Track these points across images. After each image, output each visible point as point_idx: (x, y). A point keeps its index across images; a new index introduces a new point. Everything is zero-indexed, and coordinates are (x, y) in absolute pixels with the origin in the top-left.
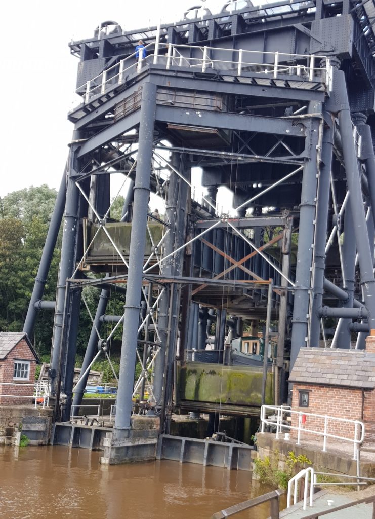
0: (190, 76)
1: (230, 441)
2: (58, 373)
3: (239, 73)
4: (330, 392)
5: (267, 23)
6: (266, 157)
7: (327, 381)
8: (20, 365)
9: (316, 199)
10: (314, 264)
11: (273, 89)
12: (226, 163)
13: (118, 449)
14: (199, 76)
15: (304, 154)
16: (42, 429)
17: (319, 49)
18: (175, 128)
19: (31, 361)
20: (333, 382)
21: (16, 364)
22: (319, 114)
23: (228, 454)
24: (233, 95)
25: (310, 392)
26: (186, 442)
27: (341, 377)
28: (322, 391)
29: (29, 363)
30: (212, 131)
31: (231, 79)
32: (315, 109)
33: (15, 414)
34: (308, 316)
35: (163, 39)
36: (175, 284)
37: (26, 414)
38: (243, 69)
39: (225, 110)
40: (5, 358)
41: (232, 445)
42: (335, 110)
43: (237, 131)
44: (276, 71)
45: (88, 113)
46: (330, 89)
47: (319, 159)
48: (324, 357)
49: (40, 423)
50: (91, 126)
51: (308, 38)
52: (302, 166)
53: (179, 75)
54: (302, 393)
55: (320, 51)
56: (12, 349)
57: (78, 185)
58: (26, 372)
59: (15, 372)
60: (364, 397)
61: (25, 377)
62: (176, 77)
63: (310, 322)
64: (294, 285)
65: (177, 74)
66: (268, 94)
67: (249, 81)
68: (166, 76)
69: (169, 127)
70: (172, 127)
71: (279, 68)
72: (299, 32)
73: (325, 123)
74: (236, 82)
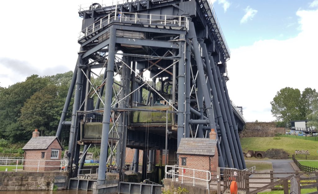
0: (130, 25)
1: (151, 183)
2: (72, 154)
3: (150, 23)
4: (195, 158)
5: (161, 4)
6: (163, 57)
7: (194, 153)
8: (54, 151)
9: (184, 74)
10: (185, 101)
11: (165, 30)
12: (146, 59)
13: (99, 190)
14: (134, 25)
15: (178, 56)
16: (64, 182)
17: (183, 14)
18: (124, 46)
19: (59, 149)
20: (196, 153)
21: (52, 151)
22: (184, 39)
23: (151, 189)
24: (148, 33)
25: (186, 158)
26: (131, 184)
27: (199, 151)
28: (191, 158)
29: (58, 150)
30: (140, 47)
31: (147, 26)
32: (182, 37)
33: (51, 175)
34: (184, 124)
35: (118, 10)
36: (125, 111)
37: (56, 175)
38: (152, 22)
39: (145, 38)
40: (47, 149)
41: (152, 185)
42: (191, 38)
43: (151, 47)
44: (165, 23)
45: (87, 40)
46: (188, 29)
47: (185, 58)
48: (192, 142)
49: (63, 179)
50: (88, 45)
51: (178, 9)
52: (178, 61)
53: (125, 24)
54: (183, 159)
55: (183, 15)
56: (50, 144)
57: (82, 70)
58: (57, 155)
59: (52, 155)
60: (210, 160)
61: (57, 157)
62: (124, 25)
63: (185, 126)
64: (177, 111)
65: (124, 24)
66: (163, 32)
67: (155, 27)
68: (120, 25)
69: (121, 45)
70: (123, 46)
71: (167, 21)
72: (174, 7)
73: (187, 43)
74: (149, 27)
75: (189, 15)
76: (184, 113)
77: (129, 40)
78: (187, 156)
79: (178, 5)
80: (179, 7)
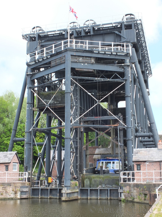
3: (100, 50)
5: (103, 30)
7: (147, 160)
9: (131, 94)
10: (132, 118)
11: (112, 55)
14: (86, 51)
15: (125, 78)
18: (78, 70)
22: (129, 64)
25: (141, 165)
30: (91, 71)
31: (97, 52)
32: (127, 62)
34: (132, 137)
42: (133, 62)
45: (36, 63)
47: (130, 80)
51: (120, 36)
52: (124, 82)
53: (78, 51)
55: (125, 41)
60: (160, 164)
63: (133, 139)
64: (126, 126)
68: (74, 51)
69: (76, 69)
72: (117, 34)
75: (130, 42)
76: (132, 128)
77: (82, 64)
78: (141, 163)
79: (120, 32)
80: (121, 34)
